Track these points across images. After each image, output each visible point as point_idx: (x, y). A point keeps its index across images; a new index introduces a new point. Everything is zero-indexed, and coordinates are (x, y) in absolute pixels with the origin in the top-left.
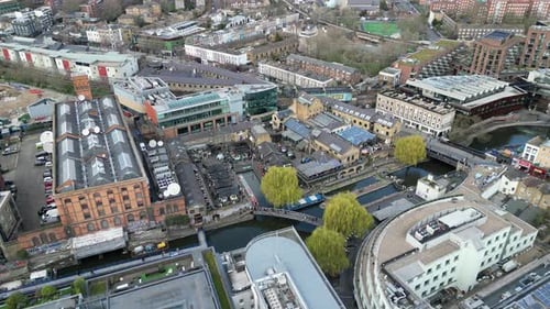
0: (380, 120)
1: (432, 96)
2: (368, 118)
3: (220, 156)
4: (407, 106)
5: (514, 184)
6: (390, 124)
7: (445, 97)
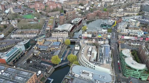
0: (59, 39)
1: (61, 31)
2: (56, 39)
3: (31, 62)
4: (59, 34)
5: (87, 41)
6: (62, 39)
7: (64, 30)
